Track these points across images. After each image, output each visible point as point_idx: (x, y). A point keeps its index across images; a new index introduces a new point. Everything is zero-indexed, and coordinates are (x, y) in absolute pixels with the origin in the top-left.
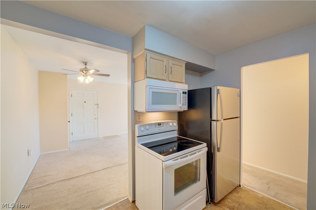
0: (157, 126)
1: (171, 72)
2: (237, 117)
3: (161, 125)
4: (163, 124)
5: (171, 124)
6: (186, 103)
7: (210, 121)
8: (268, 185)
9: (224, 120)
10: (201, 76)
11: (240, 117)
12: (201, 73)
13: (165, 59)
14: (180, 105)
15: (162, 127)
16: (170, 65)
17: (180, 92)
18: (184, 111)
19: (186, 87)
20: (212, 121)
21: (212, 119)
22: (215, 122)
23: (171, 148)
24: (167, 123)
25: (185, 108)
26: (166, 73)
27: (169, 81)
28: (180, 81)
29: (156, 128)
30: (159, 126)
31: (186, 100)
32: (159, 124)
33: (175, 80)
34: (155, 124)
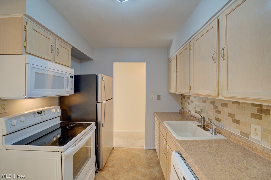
0: (36, 115)
1: (58, 53)
2: (111, 99)
3: (41, 113)
4: (45, 111)
5: (54, 110)
6: (72, 87)
7: (96, 103)
8: (127, 140)
9: (107, 100)
10: (80, 63)
11: (113, 98)
12: (80, 60)
13: (52, 37)
14: (68, 90)
15: (44, 116)
16: (57, 45)
17: (67, 76)
18: (70, 95)
19: (72, 72)
20: (98, 103)
21: (98, 101)
22: (100, 104)
23: (55, 137)
24: (50, 109)
25: (72, 92)
26: (51, 53)
27: (55, 62)
28: (66, 65)
29: (35, 118)
30: (39, 115)
31: (72, 85)
32: (39, 113)
33: (61, 63)
34: (34, 113)
